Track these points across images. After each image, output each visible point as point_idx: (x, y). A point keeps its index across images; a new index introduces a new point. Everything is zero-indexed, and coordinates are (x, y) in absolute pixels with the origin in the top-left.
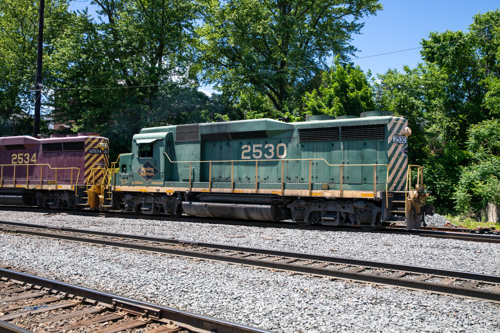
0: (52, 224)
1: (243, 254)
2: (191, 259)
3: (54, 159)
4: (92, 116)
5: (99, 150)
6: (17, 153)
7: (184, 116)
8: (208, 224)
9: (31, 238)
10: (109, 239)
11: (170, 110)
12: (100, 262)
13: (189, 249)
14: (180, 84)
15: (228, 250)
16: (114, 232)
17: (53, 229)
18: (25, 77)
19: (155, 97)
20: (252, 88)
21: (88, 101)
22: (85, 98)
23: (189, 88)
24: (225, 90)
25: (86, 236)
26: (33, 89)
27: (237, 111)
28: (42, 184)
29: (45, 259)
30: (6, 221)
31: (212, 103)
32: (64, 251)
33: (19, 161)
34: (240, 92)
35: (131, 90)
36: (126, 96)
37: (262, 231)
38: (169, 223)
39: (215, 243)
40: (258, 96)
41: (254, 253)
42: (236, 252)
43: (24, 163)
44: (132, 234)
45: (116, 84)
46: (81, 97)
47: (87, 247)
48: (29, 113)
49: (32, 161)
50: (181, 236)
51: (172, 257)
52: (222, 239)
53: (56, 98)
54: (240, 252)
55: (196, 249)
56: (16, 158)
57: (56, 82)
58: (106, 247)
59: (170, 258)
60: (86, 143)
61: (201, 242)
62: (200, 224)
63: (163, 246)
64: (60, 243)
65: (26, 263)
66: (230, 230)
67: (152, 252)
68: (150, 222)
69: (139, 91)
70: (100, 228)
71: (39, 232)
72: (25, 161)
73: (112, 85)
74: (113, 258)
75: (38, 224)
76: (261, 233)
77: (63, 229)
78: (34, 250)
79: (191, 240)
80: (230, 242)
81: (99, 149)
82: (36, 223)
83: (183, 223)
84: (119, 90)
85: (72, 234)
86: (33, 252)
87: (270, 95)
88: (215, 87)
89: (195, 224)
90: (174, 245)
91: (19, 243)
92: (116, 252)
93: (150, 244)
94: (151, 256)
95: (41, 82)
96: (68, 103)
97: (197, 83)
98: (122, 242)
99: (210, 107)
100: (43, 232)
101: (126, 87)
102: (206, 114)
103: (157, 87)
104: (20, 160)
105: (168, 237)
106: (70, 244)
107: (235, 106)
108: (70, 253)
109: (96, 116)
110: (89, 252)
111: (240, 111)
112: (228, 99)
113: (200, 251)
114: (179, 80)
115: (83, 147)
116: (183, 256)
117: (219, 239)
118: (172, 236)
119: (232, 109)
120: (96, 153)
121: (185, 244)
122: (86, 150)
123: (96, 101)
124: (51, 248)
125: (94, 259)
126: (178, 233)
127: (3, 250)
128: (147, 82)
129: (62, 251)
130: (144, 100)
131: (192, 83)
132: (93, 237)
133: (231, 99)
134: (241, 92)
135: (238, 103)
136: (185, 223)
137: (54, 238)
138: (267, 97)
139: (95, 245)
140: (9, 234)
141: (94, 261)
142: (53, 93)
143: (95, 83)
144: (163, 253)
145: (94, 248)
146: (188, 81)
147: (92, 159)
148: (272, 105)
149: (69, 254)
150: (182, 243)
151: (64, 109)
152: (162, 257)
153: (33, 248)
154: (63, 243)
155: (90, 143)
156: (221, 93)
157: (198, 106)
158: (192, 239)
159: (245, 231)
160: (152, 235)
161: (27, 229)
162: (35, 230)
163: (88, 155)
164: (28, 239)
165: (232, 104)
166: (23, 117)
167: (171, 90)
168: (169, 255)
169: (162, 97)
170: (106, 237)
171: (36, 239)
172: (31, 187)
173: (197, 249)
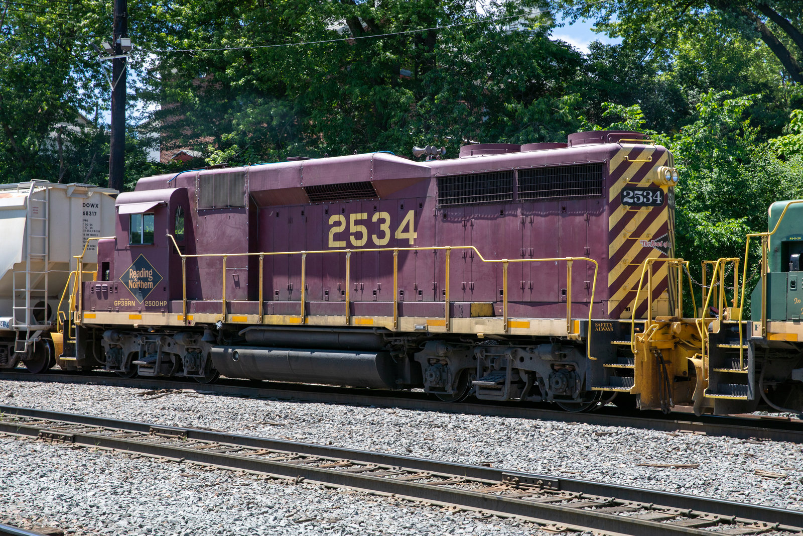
0: (161, 420)
1: (695, 516)
2: (540, 525)
3: (482, 225)
4: (260, 122)
5: (654, 193)
6: (346, 213)
7: (511, 114)
8: (585, 426)
9: (110, 457)
10: (310, 462)
11: (470, 98)
12: (288, 525)
13: (533, 497)
14: (497, 22)
15: (648, 505)
16: (323, 443)
17: (164, 431)
18: (86, 22)
19: (427, 65)
20: (714, 21)
21: (248, 82)
22: (239, 74)
23: (526, 34)
24: (631, 32)
25: (249, 454)
26: (105, 53)
27: (666, 94)
28: (452, 315)
29: (146, 514)
30: (45, 409)
31: (593, 72)
32: (193, 492)
33: (352, 238)
34: (676, 36)
35: (364, 44)
36: (349, 62)
37: (751, 452)
38: (473, 421)
39: (607, 481)
40: (731, 43)
41: (730, 518)
42: (672, 511)
43: (370, 244)
44: (373, 450)
45: (320, 32)
46: (228, 71)
47: (255, 484)
48: (96, 119)
49: (399, 235)
50: (509, 457)
51: (485, 519)
52: (628, 471)
53: (164, 77)
54: (686, 511)
55: (551, 498)
56: (341, 229)
57: (163, 34)
58: (305, 485)
59: (480, 520)
60: (613, 166)
61: (566, 477)
62: (563, 425)
63: (457, 484)
64: (183, 471)
65: (100, 524)
66: (653, 445)
67: (427, 502)
68: (420, 418)
69: (385, 48)
70: (285, 431)
71: (129, 440)
72: (374, 237)
73: (310, 32)
74: (325, 515)
75: (126, 420)
76: (747, 456)
77: (189, 434)
78: (118, 487)
79: (538, 469)
80: (653, 482)
81: (654, 188)
82: (121, 417)
83: (512, 421)
84: (331, 47)
85: (211, 448)
86: (115, 493)
87: (769, 39)
88: (602, 25)
89: (548, 424)
90: (490, 485)
91: (81, 468)
92: (329, 498)
93: (422, 478)
94: (426, 512)
95: (125, 36)
96: (195, 89)
97: (547, 15)
98: (345, 472)
99: (586, 84)
100: (137, 440)
101: (350, 39)
102: (576, 107)
103: (433, 34)
104: (359, 236)
105: (472, 460)
106: (208, 474)
107: (662, 77)
108: (211, 498)
109: (268, 123)
110: (258, 497)
111: (676, 92)
112: (639, 58)
113: (564, 503)
114: (494, 9)
115: (599, 184)
116: (518, 517)
117: (618, 471)
118: (483, 459)
119: (650, 88)
120: (643, 204)
121: (522, 482)
122: (614, 192)
123: (269, 80)
124: (161, 485)
125: (272, 518)
126: (499, 449)
127: (43, 486)
128: (408, 21)
129: (190, 493)
130: (398, 73)
131: (532, 16)
132: (267, 457)
133: (647, 58)
134: (680, 35)
135: (670, 68)
136: (519, 420)
137: (168, 458)
138: (760, 46)
139: (275, 479)
140: (54, 443)
141: (273, 523)
142: (157, 63)
143: (265, 30)
144: (460, 507)
145: (272, 485)
146: (521, 12)
147: (632, 226)
148: (779, 68)
149: (207, 502)
150: (512, 477)
151: (185, 106)
152: (457, 518)
153: (117, 483)
154: (191, 472)
155: (625, 165)
156: (618, 41)
157: (551, 84)
158: (540, 469)
159: (698, 448)
160: (428, 453)
161: (98, 432)
162: (118, 434)
163: (620, 212)
164: (102, 458)
165: (652, 73)
166: (83, 132)
167: (472, 40)
168: (475, 512)
169: (447, 63)
170: (304, 458)
171: (121, 459)
172: (409, 324)
173: (557, 498)
